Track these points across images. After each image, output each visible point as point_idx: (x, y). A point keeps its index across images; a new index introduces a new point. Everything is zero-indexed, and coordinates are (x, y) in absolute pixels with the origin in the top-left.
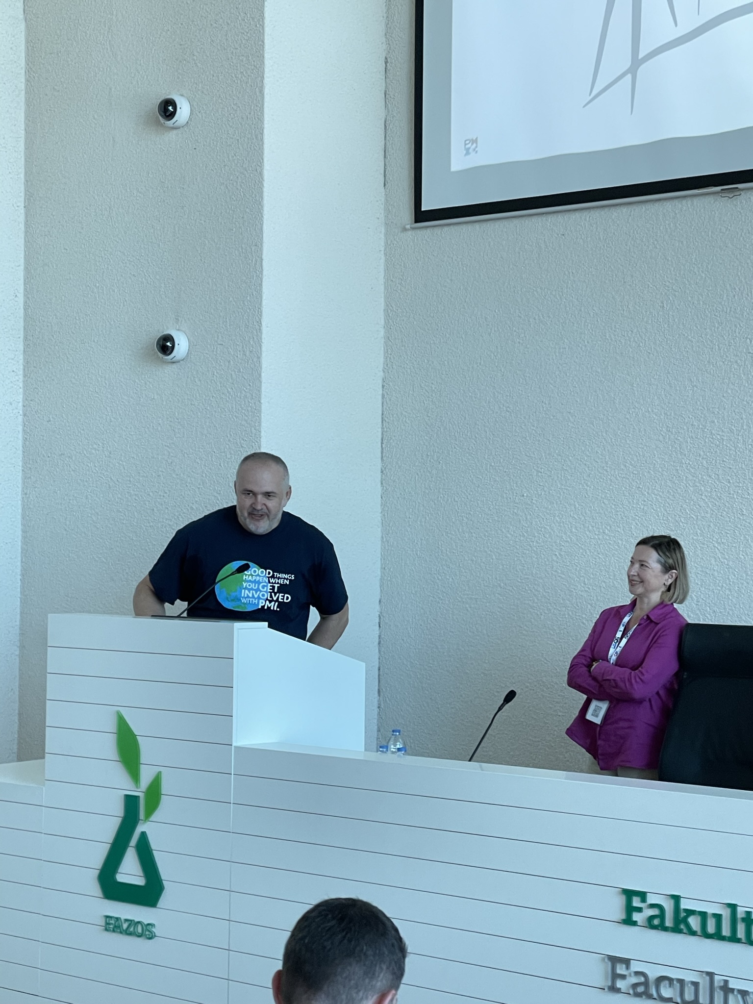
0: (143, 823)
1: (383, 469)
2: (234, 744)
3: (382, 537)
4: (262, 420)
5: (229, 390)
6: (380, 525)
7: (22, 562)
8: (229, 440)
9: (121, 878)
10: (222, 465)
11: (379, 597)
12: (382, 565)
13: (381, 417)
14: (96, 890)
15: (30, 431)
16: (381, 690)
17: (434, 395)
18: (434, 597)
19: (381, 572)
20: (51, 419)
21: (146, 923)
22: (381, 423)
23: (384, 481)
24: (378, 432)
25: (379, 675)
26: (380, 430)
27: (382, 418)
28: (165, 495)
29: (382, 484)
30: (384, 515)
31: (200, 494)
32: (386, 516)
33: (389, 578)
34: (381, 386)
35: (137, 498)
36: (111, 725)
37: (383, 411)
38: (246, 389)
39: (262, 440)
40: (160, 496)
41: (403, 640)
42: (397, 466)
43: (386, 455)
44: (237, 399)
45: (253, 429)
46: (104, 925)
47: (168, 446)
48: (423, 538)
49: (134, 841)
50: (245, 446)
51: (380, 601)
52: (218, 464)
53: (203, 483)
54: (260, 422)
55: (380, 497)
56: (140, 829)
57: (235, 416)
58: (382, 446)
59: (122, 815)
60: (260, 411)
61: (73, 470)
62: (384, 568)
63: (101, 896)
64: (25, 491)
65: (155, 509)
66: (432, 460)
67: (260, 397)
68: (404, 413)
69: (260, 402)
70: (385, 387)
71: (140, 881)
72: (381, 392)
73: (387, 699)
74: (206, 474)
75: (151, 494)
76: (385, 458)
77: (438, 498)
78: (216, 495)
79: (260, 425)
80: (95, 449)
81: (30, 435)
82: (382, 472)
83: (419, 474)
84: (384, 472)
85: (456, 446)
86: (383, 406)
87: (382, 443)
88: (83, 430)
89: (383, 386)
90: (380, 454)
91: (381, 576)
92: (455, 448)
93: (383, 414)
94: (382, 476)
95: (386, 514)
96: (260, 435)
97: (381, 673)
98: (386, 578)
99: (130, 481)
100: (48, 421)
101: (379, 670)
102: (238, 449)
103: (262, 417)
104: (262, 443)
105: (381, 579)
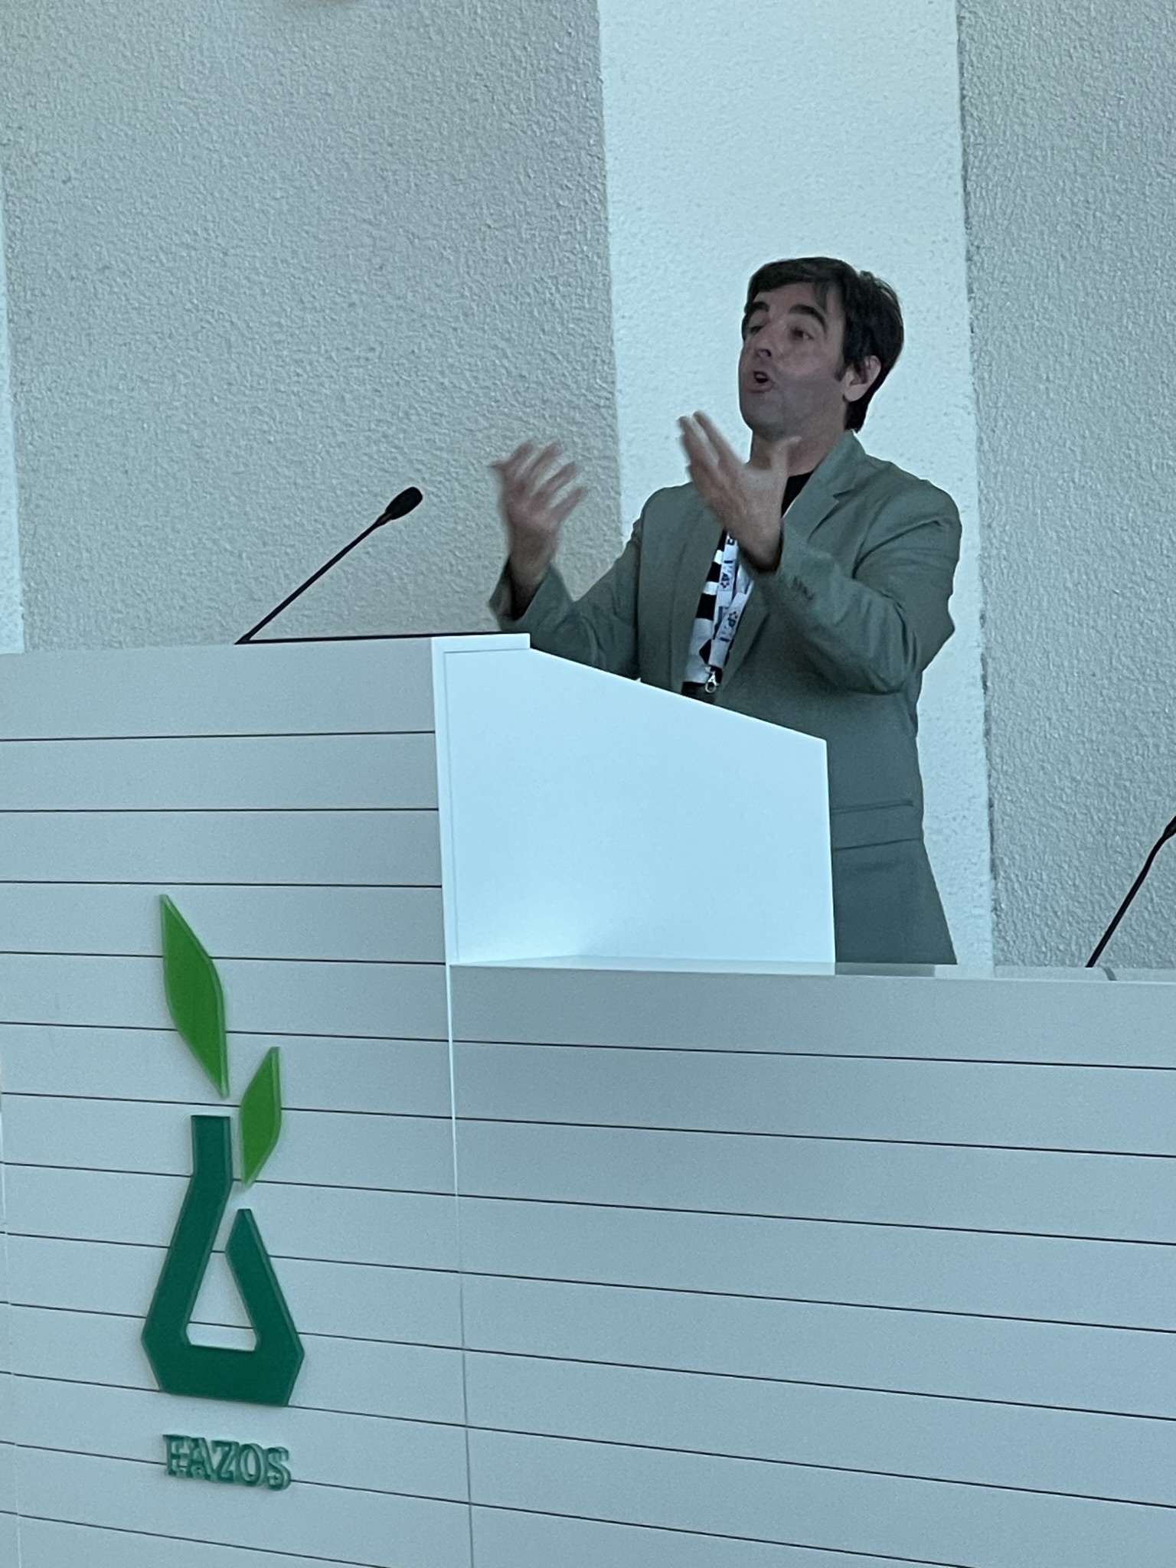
0: (240, 1191)
1: (973, 249)
2: (451, 961)
3: (980, 441)
4: (607, 127)
5: (518, 52)
6: (971, 407)
7: (23, 569)
8: (526, 193)
9: (199, 1336)
10: (510, 260)
11: (980, 606)
12: (982, 517)
13: (957, 107)
14: (138, 1369)
15: (23, 211)
16: (998, 862)
17: (1094, 31)
18: (1123, 595)
19: (982, 537)
20: (73, 174)
21: (265, 1447)
22: (958, 124)
23: (975, 287)
24: (951, 146)
25: (991, 822)
26: (957, 143)
27: (962, 108)
28: (370, 355)
29: (970, 291)
30: (981, 379)
31: (461, 346)
32: (987, 383)
33: (1004, 552)
34: (953, 20)
35: (299, 371)
36: (148, 937)
37: (962, 89)
38: (561, 45)
39: (609, 183)
40: (358, 358)
41: (1049, 719)
42: (1008, 241)
43: (976, 213)
44: (539, 75)
45: (583, 153)
46: (165, 1460)
47: (370, 223)
48: (1087, 433)
49: (222, 1237)
50: (566, 204)
51: (982, 617)
52: (501, 259)
53: (466, 315)
54: (600, 135)
55: (969, 328)
56: (235, 1204)
57: (538, 123)
58: (965, 186)
59: (188, 1168)
60: (598, 103)
61: (134, 309)
62: (989, 526)
63: (157, 1387)
64: (20, 376)
65: (347, 396)
66: (1098, 214)
67: (597, 66)
68: (1020, 89)
69: (598, 79)
70: (966, 22)
71: (244, 1341)
72: (954, 38)
73: (1016, 886)
74: (470, 288)
75: (333, 354)
76: (974, 221)
77: (1120, 318)
78: (502, 344)
79: (600, 142)
80: (188, 246)
81: (23, 223)
82: (969, 259)
83: (1067, 255)
84: (976, 258)
85: (1161, 169)
86: (962, 75)
87: (965, 179)
88: (154, 197)
89: (960, 20)
90: (960, 213)
91: (984, 549)
92: (1159, 175)
93: (963, 97)
94: (969, 268)
95: (986, 375)
96: (602, 169)
97: (997, 816)
98: (994, 552)
99: (279, 325)
100: (64, 182)
101: (991, 806)
102: (549, 213)
103: (606, 119)
104: (609, 191)
105: (981, 558)
